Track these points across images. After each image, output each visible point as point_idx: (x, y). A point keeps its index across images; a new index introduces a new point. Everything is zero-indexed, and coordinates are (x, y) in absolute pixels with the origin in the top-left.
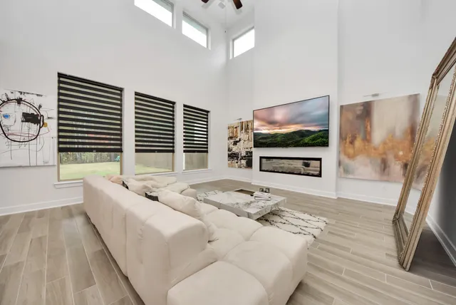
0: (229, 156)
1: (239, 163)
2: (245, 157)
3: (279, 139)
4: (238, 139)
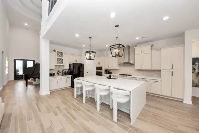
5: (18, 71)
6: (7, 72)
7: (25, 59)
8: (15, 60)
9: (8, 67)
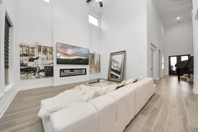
0: (22, 70)
1: (37, 75)
2: (43, 70)
3: (69, 61)
4: (35, 57)
5: (172, 67)
6: (163, 68)
7: (179, 55)
8: (170, 57)
9: (164, 63)
